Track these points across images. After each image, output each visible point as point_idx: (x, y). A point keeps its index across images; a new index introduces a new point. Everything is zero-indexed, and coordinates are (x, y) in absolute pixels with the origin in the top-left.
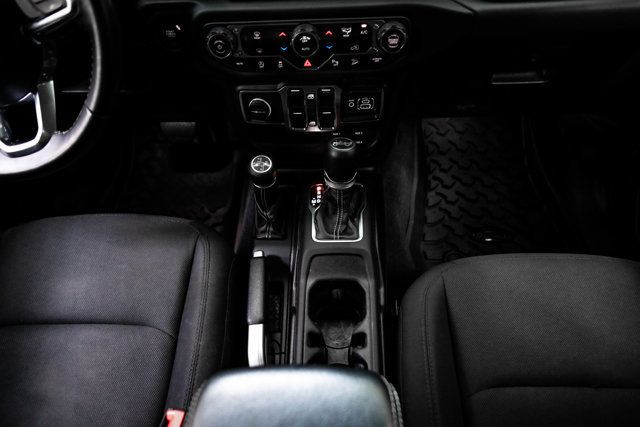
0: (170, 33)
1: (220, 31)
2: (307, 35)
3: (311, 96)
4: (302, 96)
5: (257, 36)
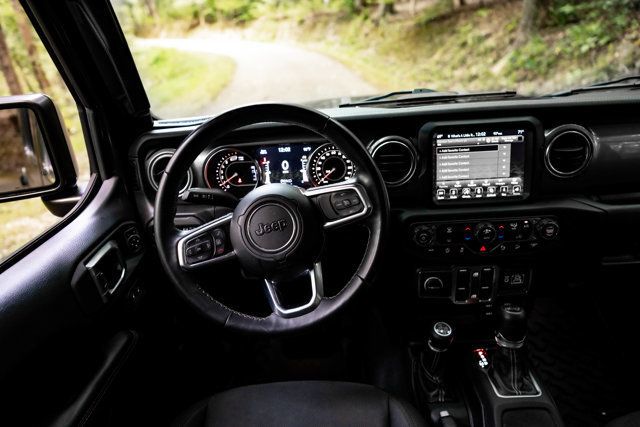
1: (425, 228)
2: (488, 228)
3: (476, 274)
4: (469, 274)
5: (449, 231)
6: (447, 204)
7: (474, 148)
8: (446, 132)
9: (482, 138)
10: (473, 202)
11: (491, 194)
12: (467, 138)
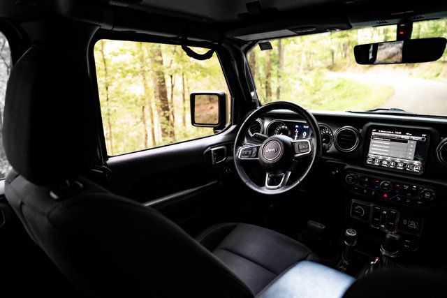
0: (333, 173)
1: (353, 174)
2: (387, 183)
3: (385, 212)
4: (381, 211)
6: (372, 167)
7: (393, 140)
8: (378, 128)
9: (398, 135)
10: (388, 169)
11: (400, 166)
12: (390, 134)
